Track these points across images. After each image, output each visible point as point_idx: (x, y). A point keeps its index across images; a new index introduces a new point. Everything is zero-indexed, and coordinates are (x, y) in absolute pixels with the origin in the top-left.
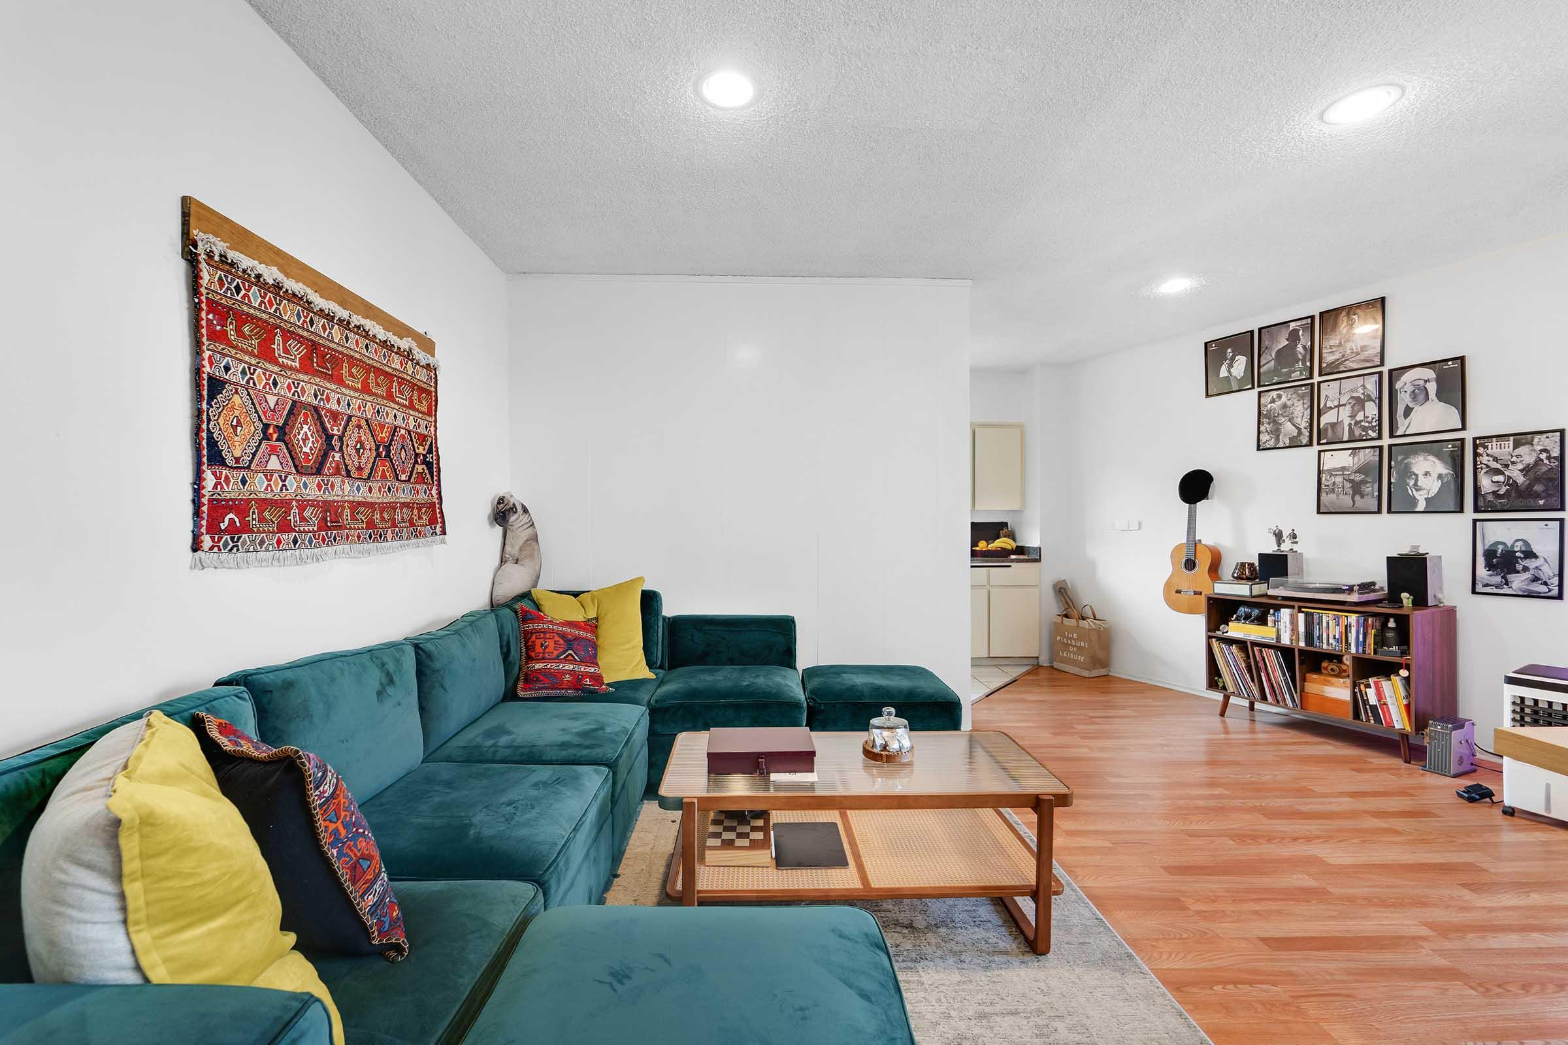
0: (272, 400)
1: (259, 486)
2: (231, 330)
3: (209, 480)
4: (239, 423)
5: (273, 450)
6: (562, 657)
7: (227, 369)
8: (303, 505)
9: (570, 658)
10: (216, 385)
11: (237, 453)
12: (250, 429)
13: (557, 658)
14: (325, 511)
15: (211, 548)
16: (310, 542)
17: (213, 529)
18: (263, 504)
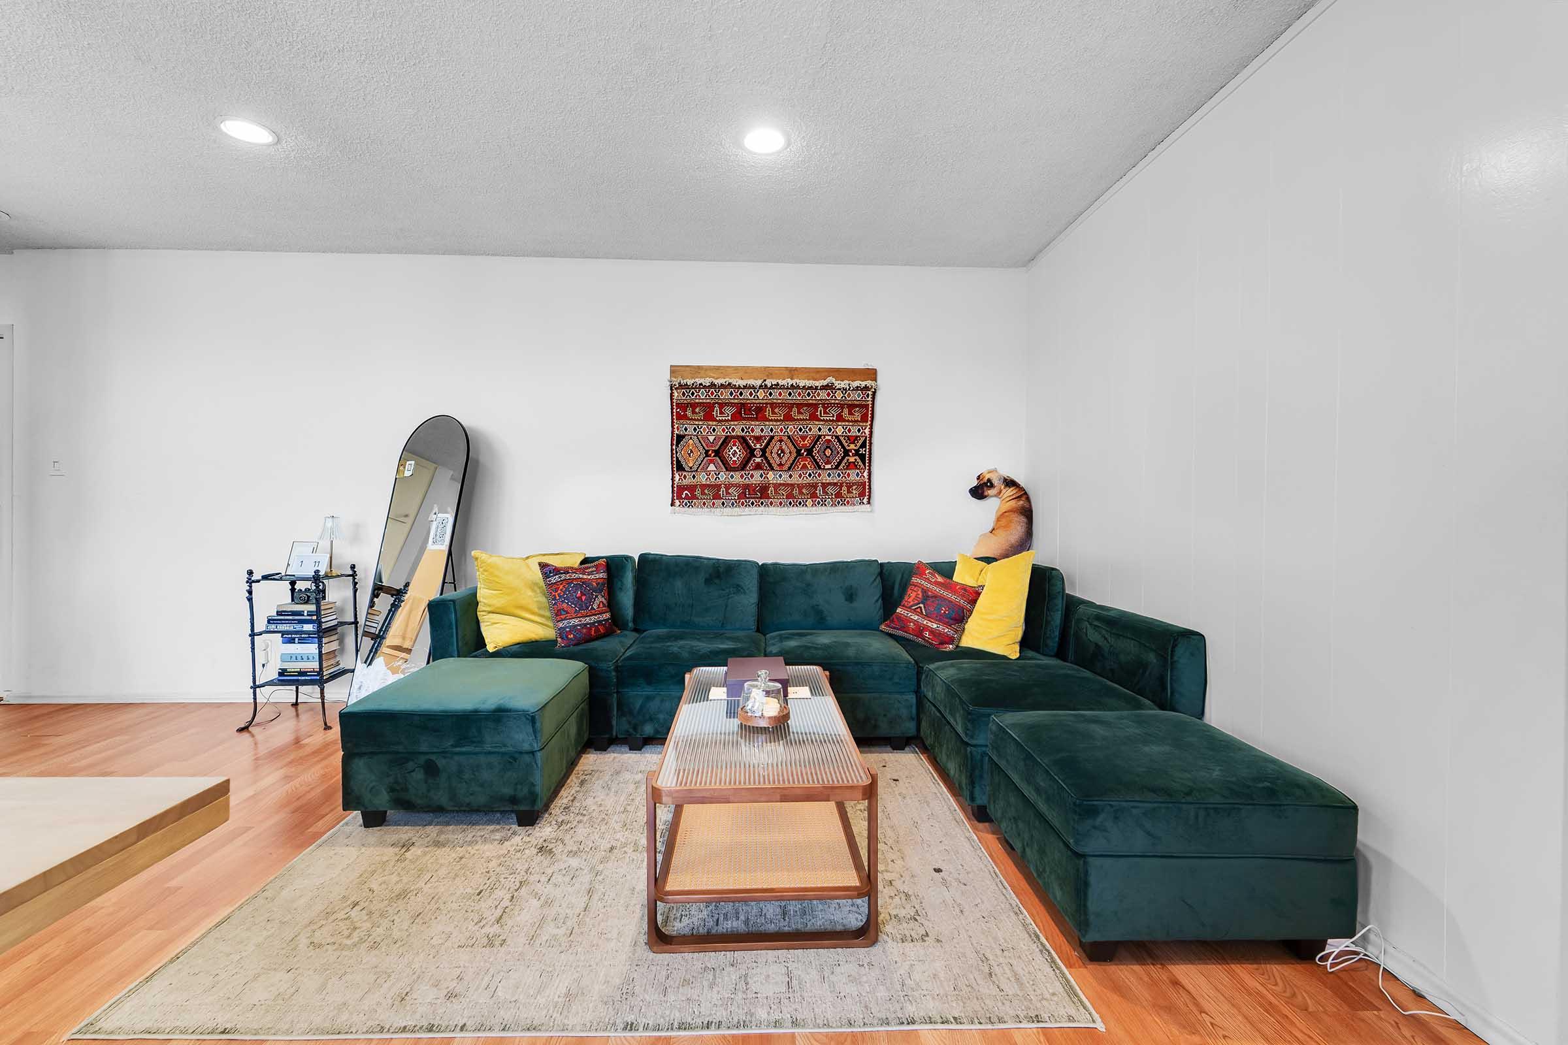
0: (711, 438)
1: (702, 478)
2: (689, 413)
3: (677, 477)
4: (692, 451)
5: (711, 461)
6: (914, 608)
7: (686, 429)
8: (728, 487)
9: (919, 610)
10: (680, 438)
11: (691, 465)
12: (698, 453)
13: (910, 608)
14: (745, 489)
15: (679, 506)
16: (733, 504)
17: (679, 497)
18: (704, 487)
